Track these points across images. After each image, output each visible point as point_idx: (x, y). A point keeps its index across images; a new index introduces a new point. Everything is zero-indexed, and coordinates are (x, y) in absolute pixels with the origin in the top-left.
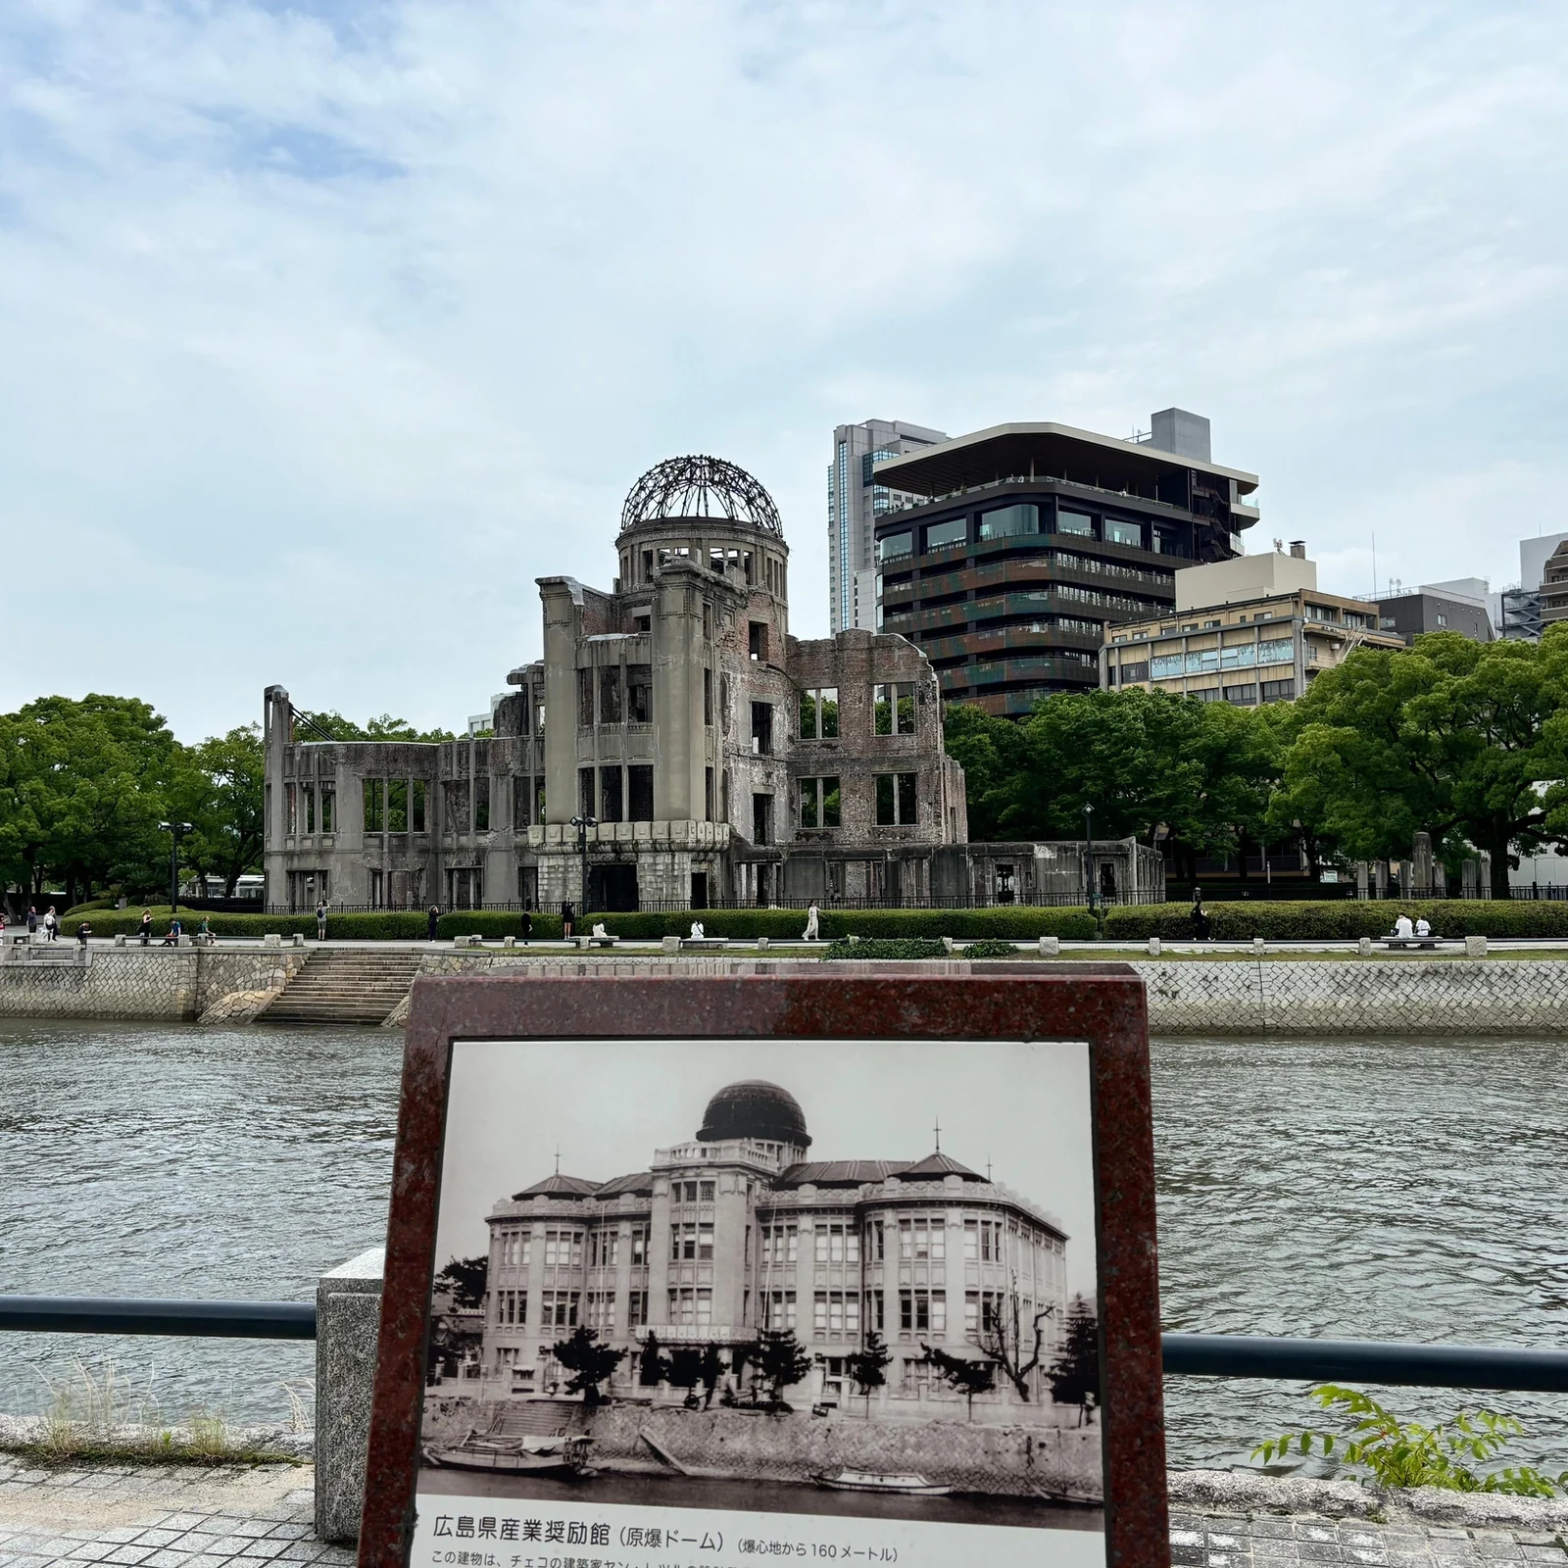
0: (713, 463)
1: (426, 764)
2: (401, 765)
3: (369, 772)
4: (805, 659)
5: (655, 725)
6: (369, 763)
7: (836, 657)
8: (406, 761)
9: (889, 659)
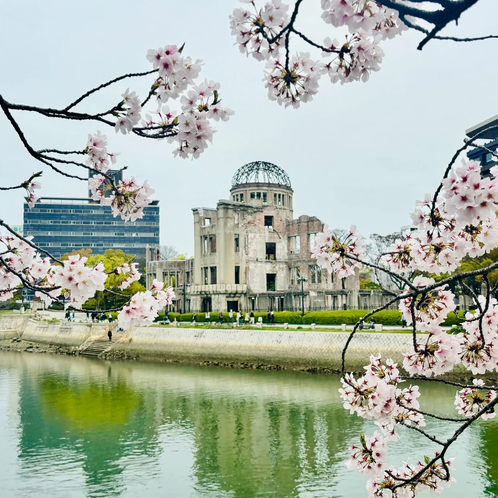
0: (265, 163)
1: (181, 266)
2: (173, 268)
3: (164, 270)
4: (291, 226)
5: (217, 253)
6: (164, 267)
7: (299, 225)
8: (175, 266)
9: (313, 225)
